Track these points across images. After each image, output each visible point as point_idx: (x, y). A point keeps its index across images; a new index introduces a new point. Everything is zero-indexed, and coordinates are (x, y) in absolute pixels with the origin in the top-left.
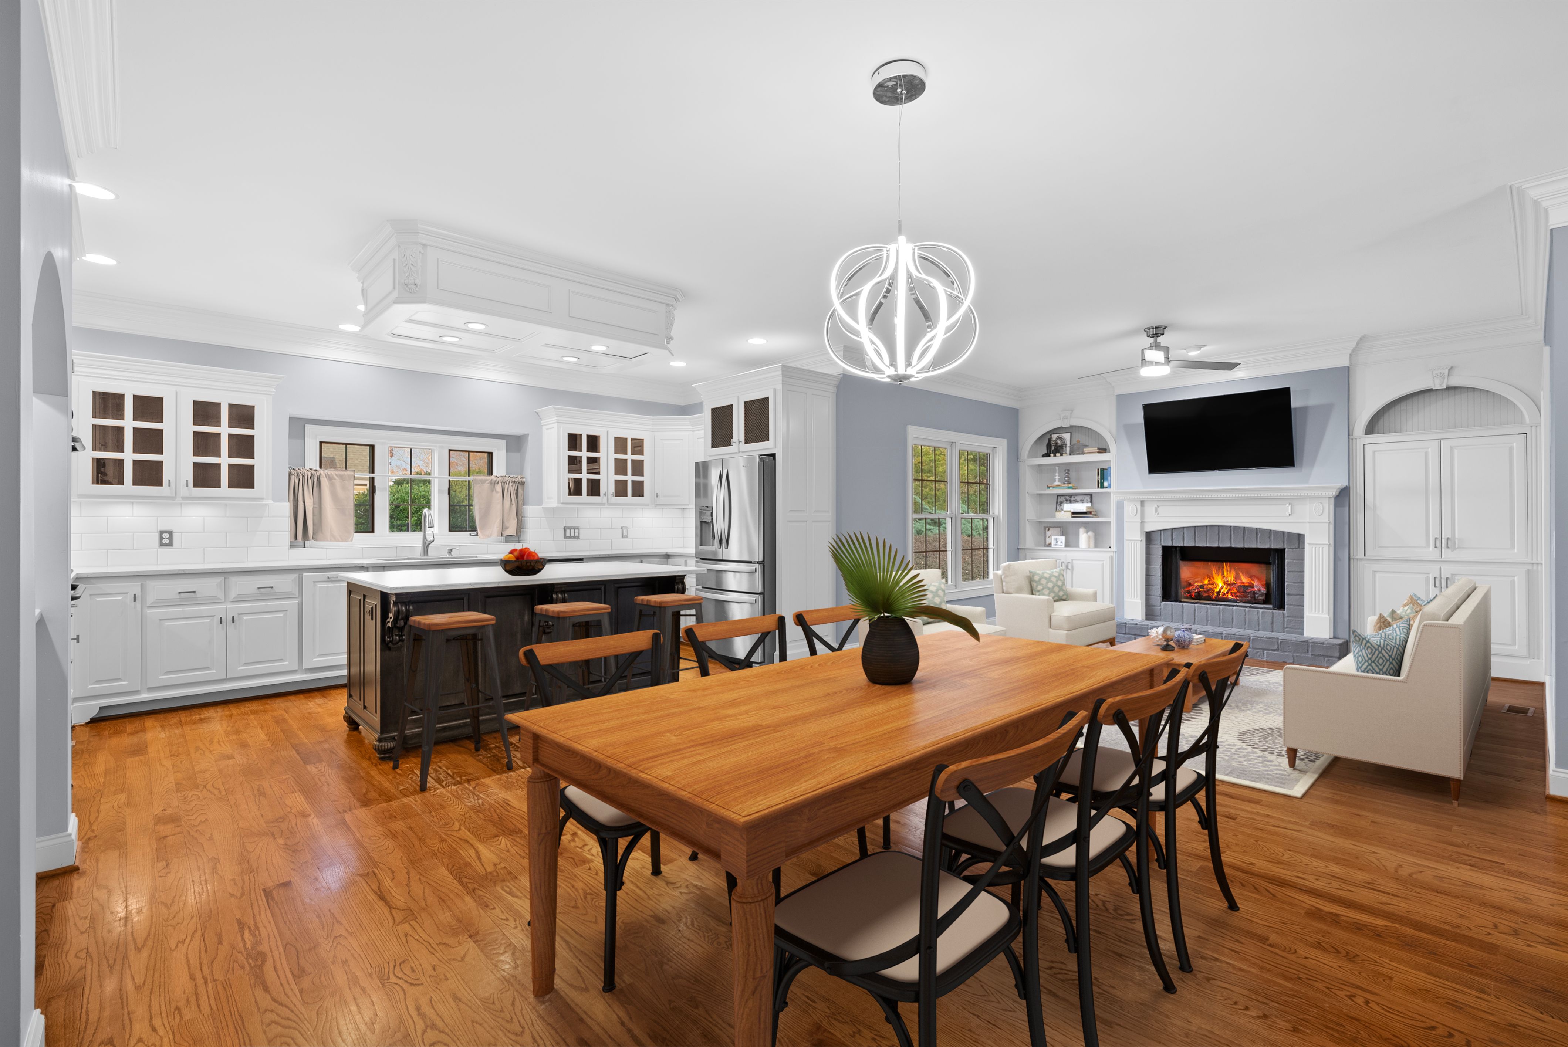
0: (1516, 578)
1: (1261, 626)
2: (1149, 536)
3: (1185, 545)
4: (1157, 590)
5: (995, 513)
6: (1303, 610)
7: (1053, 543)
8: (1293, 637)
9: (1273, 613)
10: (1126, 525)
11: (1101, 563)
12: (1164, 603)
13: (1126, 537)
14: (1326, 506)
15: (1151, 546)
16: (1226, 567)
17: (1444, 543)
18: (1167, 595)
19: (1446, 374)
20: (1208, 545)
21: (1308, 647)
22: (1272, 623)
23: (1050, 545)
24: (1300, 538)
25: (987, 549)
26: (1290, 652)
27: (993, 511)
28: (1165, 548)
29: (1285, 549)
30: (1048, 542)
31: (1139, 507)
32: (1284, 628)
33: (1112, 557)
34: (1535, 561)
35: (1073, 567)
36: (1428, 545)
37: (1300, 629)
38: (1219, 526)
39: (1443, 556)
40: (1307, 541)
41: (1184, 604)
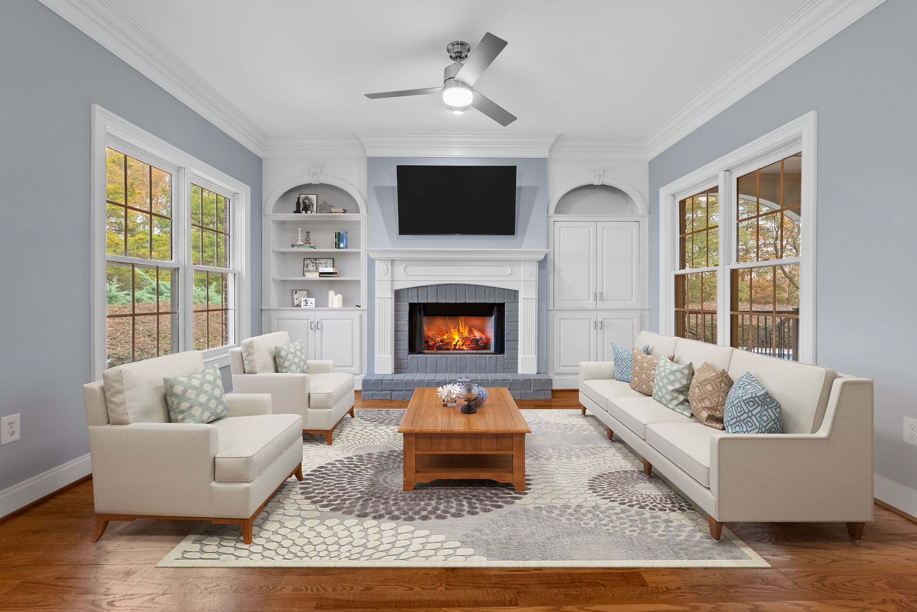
0: (635, 320)
1: (488, 369)
2: (398, 294)
3: (429, 302)
4: (405, 344)
5: (237, 269)
6: (517, 353)
7: (303, 304)
8: (510, 376)
9: (497, 358)
10: (377, 283)
11: (351, 321)
12: (410, 356)
13: (377, 295)
14: (535, 267)
15: (399, 303)
16: (461, 321)
17: (598, 297)
18: (412, 349)
19: (602, 174)
20: (448, 302)
21: (531, 384)
22: (496, 366)
23: (299, 305)
24: (516, 292)
25: (226, 310)
26: (518, 390)
27: (233, 265)
28: (412, 306)
29: (504, 304)
30: (296, 302)
31: (390, 266)
32: (504, 369)
33: (361, 316)
34: (643, 308)
35: (322, 326)
36: (589, 299)
37: (514, 369)
38: (456, 284)
39: (598, 306)
40: (521, 296)
41: (428, 355)
